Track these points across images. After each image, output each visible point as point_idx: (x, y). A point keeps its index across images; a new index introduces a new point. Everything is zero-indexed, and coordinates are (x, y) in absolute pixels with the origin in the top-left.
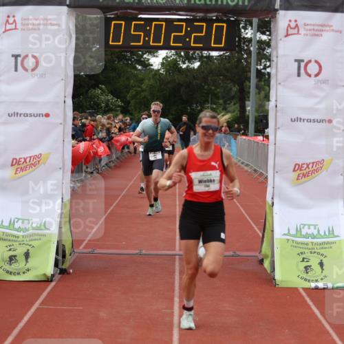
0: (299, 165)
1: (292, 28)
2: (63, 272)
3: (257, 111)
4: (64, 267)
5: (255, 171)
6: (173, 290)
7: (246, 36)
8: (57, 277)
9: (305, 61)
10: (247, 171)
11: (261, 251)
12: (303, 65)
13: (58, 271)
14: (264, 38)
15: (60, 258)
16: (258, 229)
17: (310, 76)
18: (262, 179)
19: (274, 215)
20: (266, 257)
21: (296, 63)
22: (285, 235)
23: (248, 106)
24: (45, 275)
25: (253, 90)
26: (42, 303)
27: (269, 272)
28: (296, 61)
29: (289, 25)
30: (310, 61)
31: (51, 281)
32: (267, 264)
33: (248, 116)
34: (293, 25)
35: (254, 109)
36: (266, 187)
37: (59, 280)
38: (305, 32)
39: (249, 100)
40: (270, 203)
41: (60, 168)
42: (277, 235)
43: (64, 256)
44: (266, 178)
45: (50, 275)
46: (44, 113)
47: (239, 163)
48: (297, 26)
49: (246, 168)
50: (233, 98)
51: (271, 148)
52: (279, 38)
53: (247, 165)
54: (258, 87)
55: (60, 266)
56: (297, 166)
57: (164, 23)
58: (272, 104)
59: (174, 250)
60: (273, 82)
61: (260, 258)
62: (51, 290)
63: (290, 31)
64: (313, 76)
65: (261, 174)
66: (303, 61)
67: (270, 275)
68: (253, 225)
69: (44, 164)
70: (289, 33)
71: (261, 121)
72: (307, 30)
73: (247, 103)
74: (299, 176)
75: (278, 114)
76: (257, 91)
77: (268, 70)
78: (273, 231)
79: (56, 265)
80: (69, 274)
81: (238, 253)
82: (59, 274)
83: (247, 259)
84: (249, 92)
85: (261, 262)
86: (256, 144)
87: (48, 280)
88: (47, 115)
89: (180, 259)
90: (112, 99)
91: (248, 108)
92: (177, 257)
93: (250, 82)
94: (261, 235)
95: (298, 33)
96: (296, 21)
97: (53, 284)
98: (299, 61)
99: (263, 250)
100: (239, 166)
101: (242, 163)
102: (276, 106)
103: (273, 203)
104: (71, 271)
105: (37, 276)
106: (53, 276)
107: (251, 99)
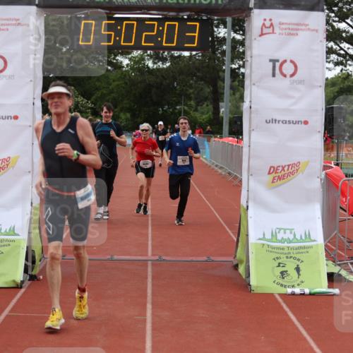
0: (274, 168)
1: (266, 27)
2: (33, 278)
3: (231, 112)
4: (34, 273)
5: (229, 173)
6: (146, 297)
7: (219, 35)
8: (27, 283)
9: (280, 61)
10: (221, 174)
11: (236, 256)
12: (278, 65)
13: (28, 278)
14: (238, 37)
15: (30, 264)
16: (233, 233)
17: (285, 76)
18: (236, 182)
19: (249, 218)
20: (241, 262)
21: (271, 64)
22: (260, 239)
23: (222, 108)
24: (14, 281)
25: (227, 91)
26: (12, 311)
27: (244, 277)
28: (271, 60)
29: (264, 24)
30: (285, 61)
31: (21, 288)
32: (241, 269)
33: (222, 118)
34: (268, 23)
35: (228, 110)
36: (241, 191)
37: (29, 287)
38: (281, 31)
39: (223, 102)
40: (245, 206)
41: (29, 172)
42: (252, 239)
43: (34, 262)
44: (241, 181)
45: (19, 282)
46: (12, 116)
47: (213, 166)
48: (272, 25)
49: (220, 171)
50: (206, 99)
51: (245, 150)
52: (253, 38)
53: (221, 168)
54: (232, 88)
55: (30, 272)
56: (272, 169)
57: (135, 23)
58: (246, 105)
59: (147, 255)
60: (247, 82)
61: (235, 263)
62: (21, 297)
63: (265, 31)
64: (288, 76)
65: (236, 177)
66: (278, 61)
67: (245, 280)
68: (228, 229)
69: (13, 167)
70: (264, 32)
71: (236, 122)
72: (282, 29)
73: (221, 104)
74: (274, 179)
75: (252, 115)
76: (232, 91)
77: (242, 70)
78: (247, 235)
79: (26, 271)
80: (39, 280)
81: (212, 258)
82: (29, 280)
83: (221, 264)
84: (223, 94)
85: (236, 267)
86: (230, 146)
87: (18, 287)
88: (16, 118)
89: (153, 265)
90: (82, 101)
91: (222, 110)
92: (150, 262)
93: (224, 83)
94: (235, 240)
95: (273, 32)
96: (271, 20)
97: (23, 290)
98: (274, 61)
99: (238, 255)
100: (213, 169)
101: (217, 166)
102: (250, 107)
103: (248, 207)
104: (41, 277)
105: (6, 283)
106: (22, 282)
107: (225, 100)
